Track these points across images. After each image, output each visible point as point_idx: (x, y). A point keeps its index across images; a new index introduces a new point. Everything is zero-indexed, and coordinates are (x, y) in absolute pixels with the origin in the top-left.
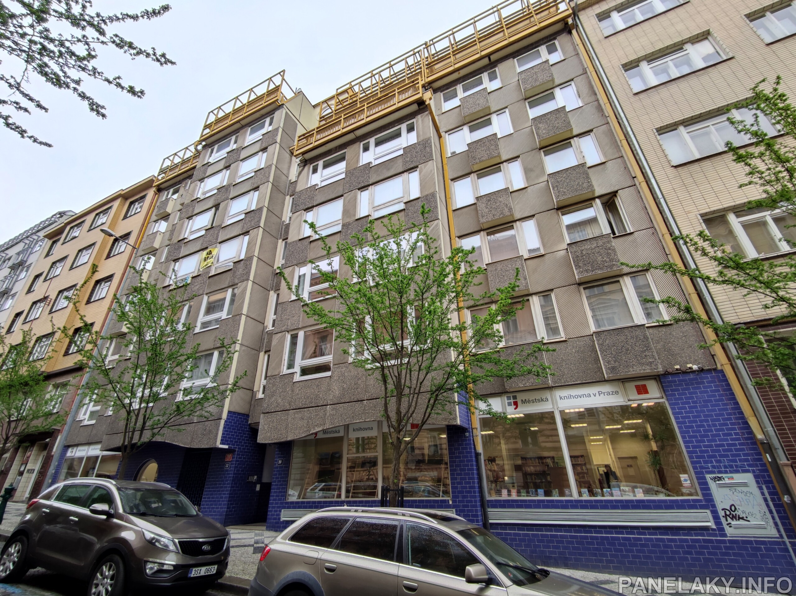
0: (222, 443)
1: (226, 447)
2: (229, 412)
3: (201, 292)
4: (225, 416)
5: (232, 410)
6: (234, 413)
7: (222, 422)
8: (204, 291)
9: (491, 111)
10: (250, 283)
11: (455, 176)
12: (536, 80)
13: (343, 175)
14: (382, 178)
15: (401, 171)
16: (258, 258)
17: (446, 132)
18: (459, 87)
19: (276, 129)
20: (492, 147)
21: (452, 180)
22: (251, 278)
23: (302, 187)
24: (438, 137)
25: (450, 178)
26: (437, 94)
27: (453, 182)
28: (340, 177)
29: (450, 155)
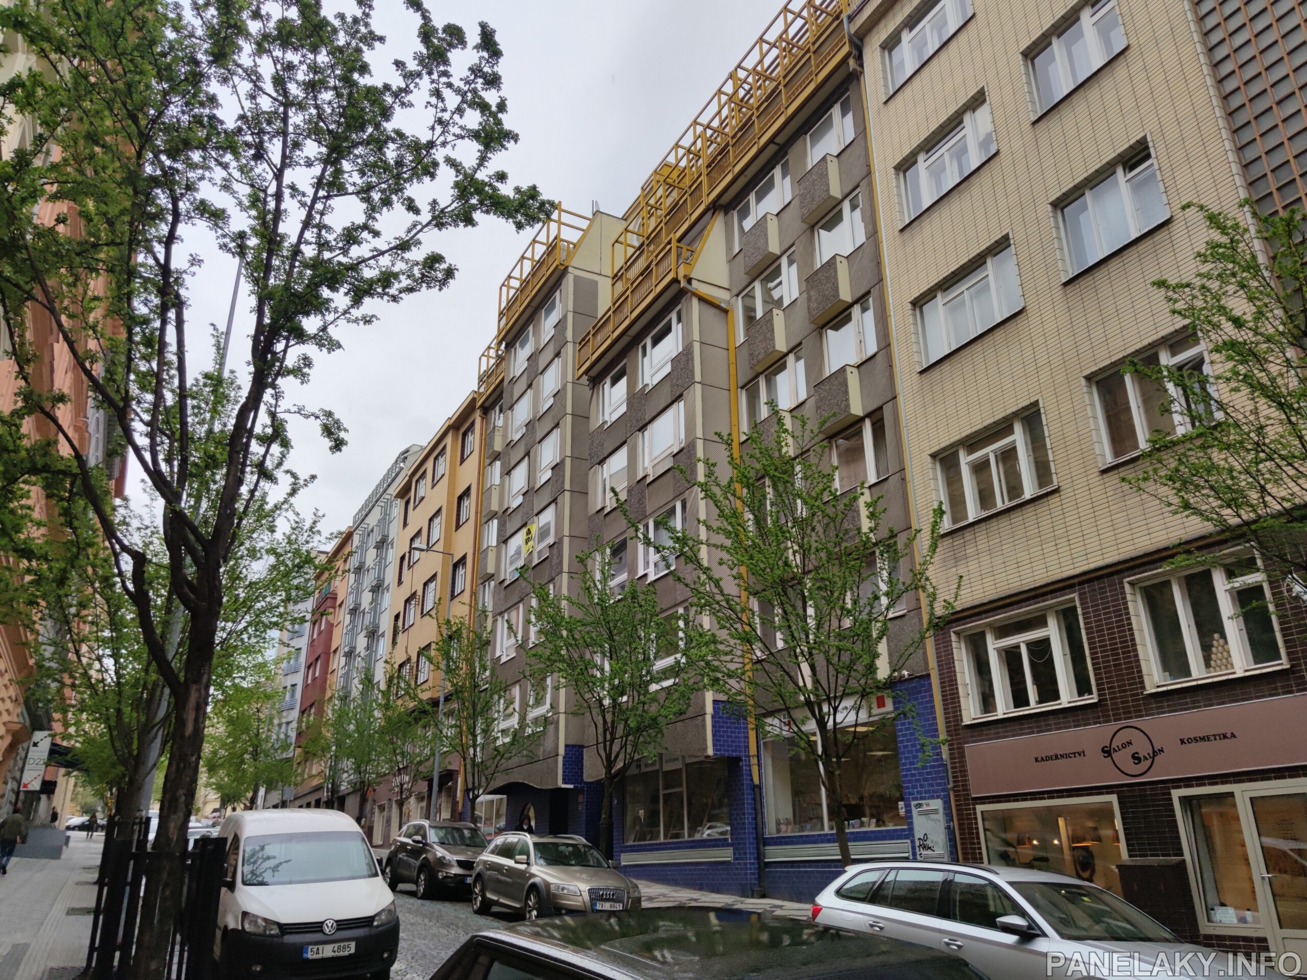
0: (565, 782)
1: (571, 786)
2: (567, 746)
4: (562, 751)
5: (570, 743)
6: (574, 746)
7: (560, 759)
9: (778, 253)
10: (565, 576)
11: (745, 381)
12: (813, 199)
13: (625, 405)
14: (655, 413)
15: (669, 401)
16: (570, 536)
17: (737, 295)
18: (752, 197)
19: (565, 317)
20: (768, 335)
21: (742, 388)
22: (566, 568)
23: (594, 424)
24: (723, 315)
25: (740, 384)
26: (729, 215)
27: (744, 391)
28: (623, 409)
29: (741, 341)
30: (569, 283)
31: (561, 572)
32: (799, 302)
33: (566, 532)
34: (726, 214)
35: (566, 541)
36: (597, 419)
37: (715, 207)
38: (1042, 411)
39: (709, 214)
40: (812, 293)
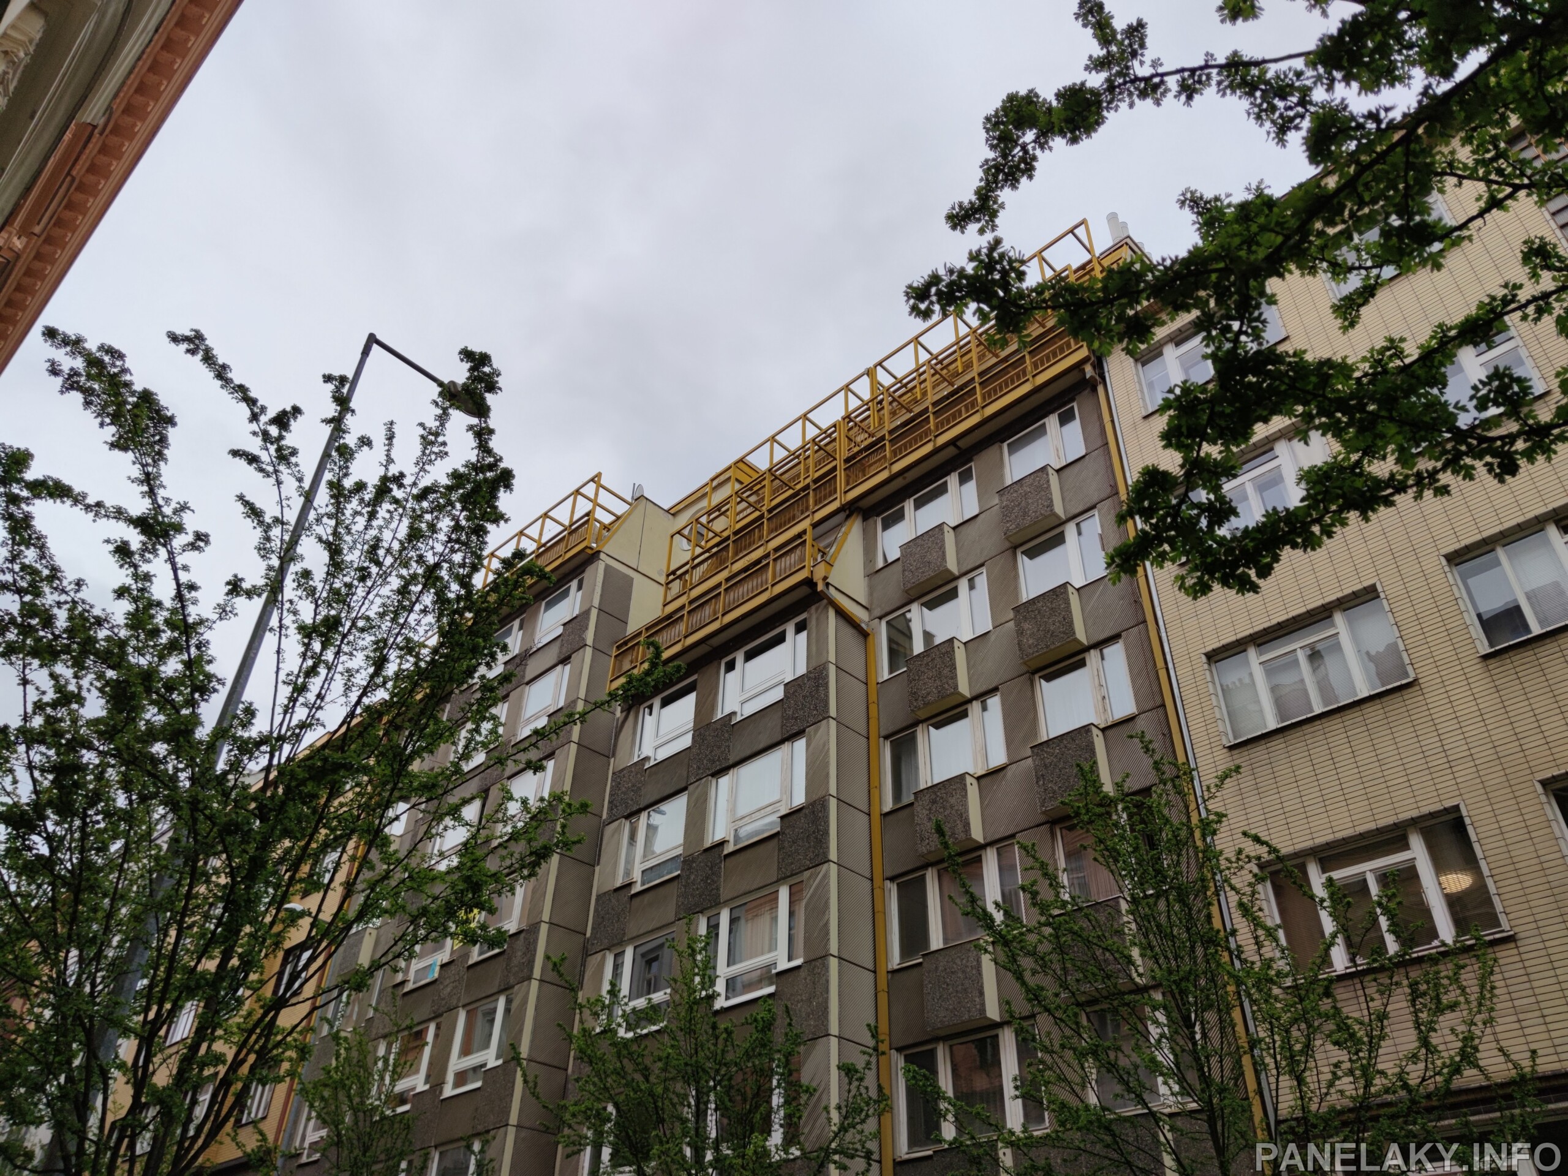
3: (454, 1002)
8: (459, 1000)
9: (956, 573)
10: (534, 985)
11: (891, 729)
12: (1025, 514)
13: (689, 736)
14: (748, 753)
15: (779, 738)
16: (551, 923)
17: (880, 618)
18: (909, 505)
19: (584, 615)
20: (946, 671)
21: (886, 738)
22: (537, 973)
23: (624, 759)
24: (861, 639)
25: (883, 733)
26: (871, 521)
27: (888, 744)
28: (686, 741)
29: (886, 675)
30: (596, 574)
31: (529, 978)
32: (992, 637)
33: (546, 917)
34: (865, 519)
35: (544, 929)
36: (631, 754)
37: (851, 509)
38: (1467, 821)
39: (841, 516)
40: (1026, 626)
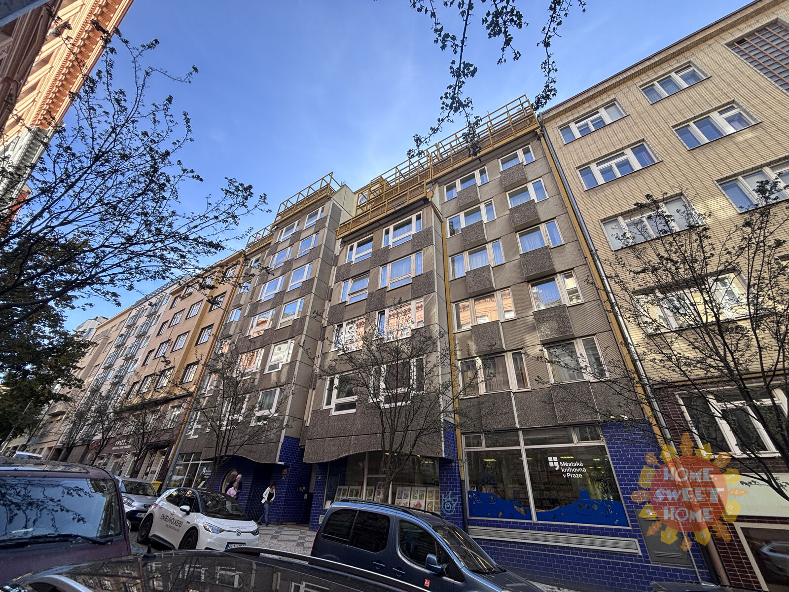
0: (279, 461)
1: (282, 463)
2: (286, 437)
4: (282, 439)
6: (289, 437)
7: (280, 445)
9: (480, 200)
10: (304, 336)
13: (370, 254)
14: (397, 258)
15: (410, 252)
16: (310, 316)
17: (446, 218)
18: (458, 181)
19: (324, 218)
20: (479, 232)
21: (450, 256)
23: (342, 262)
24: (440, 223)
26: (443, 186)
27: (450, 259)
29: (449, 236)
30: (328, 205)
31: (302, 334)
32: (497, 221)
33: (309, 313)
34: (440, 186)
35: (308, 318)
36: (345, 260)
37: (434, 182)
40: (516, 214)
